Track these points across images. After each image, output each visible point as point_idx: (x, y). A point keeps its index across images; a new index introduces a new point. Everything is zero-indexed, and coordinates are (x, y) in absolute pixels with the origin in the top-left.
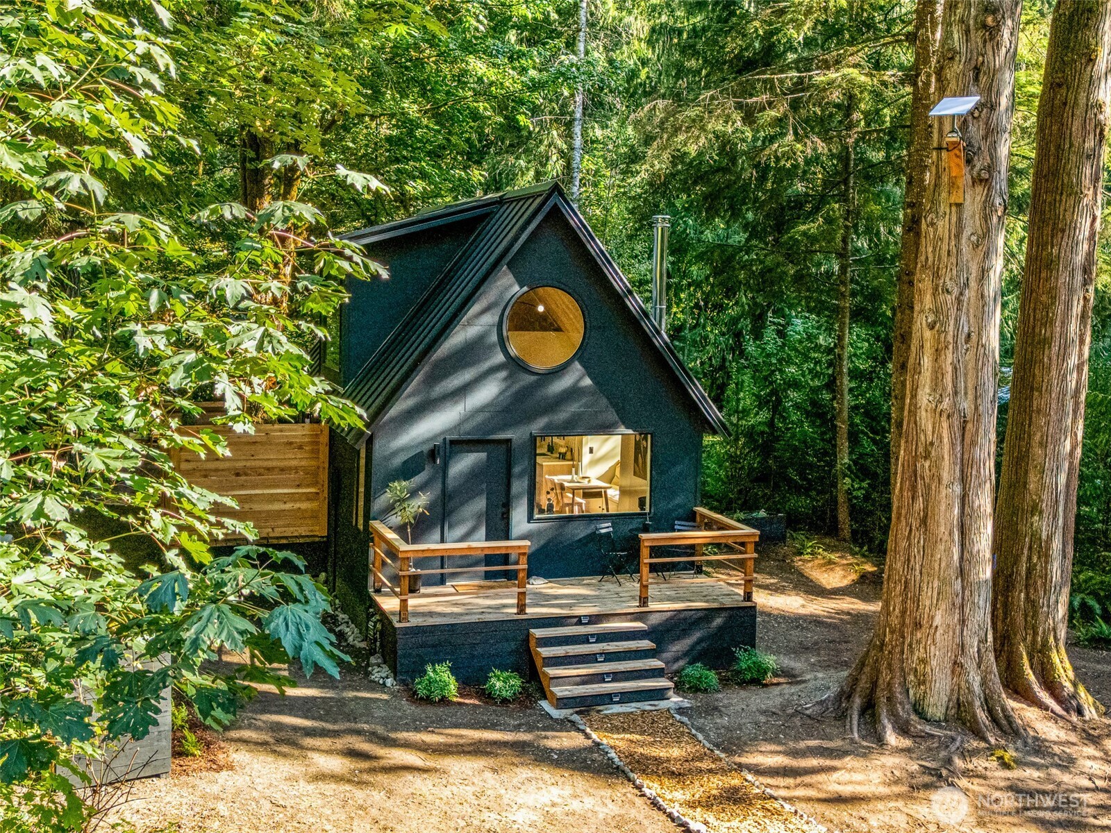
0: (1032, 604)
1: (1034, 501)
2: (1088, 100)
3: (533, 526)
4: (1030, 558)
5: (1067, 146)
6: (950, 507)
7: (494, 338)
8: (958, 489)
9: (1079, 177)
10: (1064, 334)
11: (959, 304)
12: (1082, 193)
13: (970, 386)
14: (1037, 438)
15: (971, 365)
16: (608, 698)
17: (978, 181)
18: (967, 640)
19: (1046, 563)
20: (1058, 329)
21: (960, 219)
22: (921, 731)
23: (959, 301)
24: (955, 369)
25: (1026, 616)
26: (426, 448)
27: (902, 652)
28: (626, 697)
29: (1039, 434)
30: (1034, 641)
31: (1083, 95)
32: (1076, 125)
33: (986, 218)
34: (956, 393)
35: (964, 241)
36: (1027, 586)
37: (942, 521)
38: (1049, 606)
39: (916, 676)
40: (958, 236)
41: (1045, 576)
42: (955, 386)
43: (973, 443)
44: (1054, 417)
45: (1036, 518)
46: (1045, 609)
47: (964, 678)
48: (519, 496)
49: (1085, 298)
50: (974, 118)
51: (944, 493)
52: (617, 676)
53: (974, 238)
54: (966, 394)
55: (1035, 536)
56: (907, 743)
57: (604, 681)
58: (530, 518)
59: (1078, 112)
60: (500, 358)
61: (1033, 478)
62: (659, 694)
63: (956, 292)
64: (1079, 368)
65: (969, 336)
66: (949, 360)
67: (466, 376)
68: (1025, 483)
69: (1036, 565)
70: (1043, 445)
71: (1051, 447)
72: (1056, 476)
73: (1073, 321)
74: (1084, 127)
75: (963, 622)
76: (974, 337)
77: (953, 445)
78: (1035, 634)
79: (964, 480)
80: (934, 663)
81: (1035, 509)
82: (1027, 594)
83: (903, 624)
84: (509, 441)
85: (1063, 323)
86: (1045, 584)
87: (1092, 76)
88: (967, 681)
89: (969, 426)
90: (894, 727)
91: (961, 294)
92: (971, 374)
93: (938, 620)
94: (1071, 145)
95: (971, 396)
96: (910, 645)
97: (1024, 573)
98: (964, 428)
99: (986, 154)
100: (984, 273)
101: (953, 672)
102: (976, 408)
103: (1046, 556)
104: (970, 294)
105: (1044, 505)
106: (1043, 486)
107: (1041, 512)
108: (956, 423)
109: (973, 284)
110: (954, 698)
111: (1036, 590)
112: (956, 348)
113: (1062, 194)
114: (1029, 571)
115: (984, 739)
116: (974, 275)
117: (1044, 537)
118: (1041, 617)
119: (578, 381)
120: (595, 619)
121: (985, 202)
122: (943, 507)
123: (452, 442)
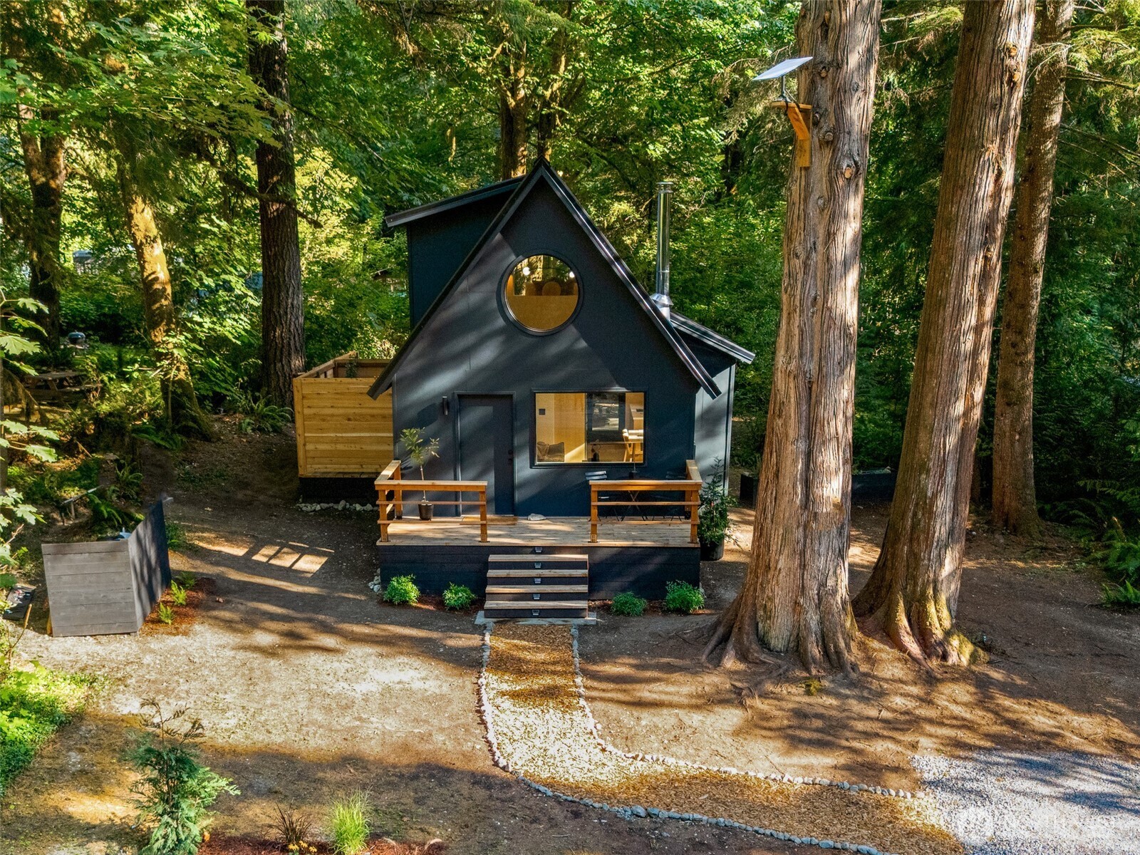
0: (915, 557)
1: (923, 460)
2: (994, 43)
3: (534, 471)
4: (915, 514)
5: (972, 96)
6: (795, 462)
7: (495, 304)
8: (802, 446)
9: (981, 129)
10: (958, 295)
11: (805, 268)
12: (983, 146)
13: (816, 347)
14: (929, 399)
15: (817, 328)
16: (527, 613)
17: (825, 143)
18: (808, 583)
19: (930, 519)
20: (953, 290)
21: (807, 184)
22: (757, 658)
23: (806, 265)
24: (802, 332)
25: (908, 566)
26: (438, 402)
27: (755, 590)
28: (544, 613)
29: (930, 395)
30: (914, 591)
31: (989, 39)
32: (982, 72)
33: (832, 182)
34: (801, 356)
35: (810, 206)
36: (911, 540)
37: (788, 475)
38: (929, 560)
39: (765, 612)
40: (805, 200)
41: (928, 532)
42: (801, 348)
43: (818, 402)
44: (944, 379)
45: (924, 476)
46: (926, 562)
47: (802, 617)
48: (521, 447)
49: (986, 258)
50: (823, 78)
51: (790, 448)
52: (545, 597)
53: (821, 202)
54: (812, 356)
55: (923, 493)
56: (741, 666)
57: (533, 600)
58: (532, 465)
59: (983, 59)
60: (500, 322)
61: (923, 436)
62: (576, 613)
63: (803, 257)
64: (978, 330)
65: (815, 299)
66: (797, 323)
67: (470, 339)
68: (916, 442)
69: (920, 521)
70: (934, 406)
71: (940, 407)
72: (945, 437)
73: (969, 282)
74: (989, 75)
75: (803, 566)
76: (820, 300)
77: (798, 404)
78: (915, 584)
79: (810, 436)
80: (777, 601)
81: (924, 468)
82: (911, 547)
83: (757, 566)
84: (511, 396)
85: (958, 283)
86: (927, 539)
87: (1000, 18)
88: (805, 619)
89: (815, 386)
90: (736, 653)
91: (808, 258)
92: (817, 337)
93: (781, 565)
94: (976, 95)
95: (816, 358)
96: (761, 585)
97: (908, 527)
98: (810, 389)
99: (832, 116)
100: (830, 236)
101: (794, 610)
102: (820, 369)
103: (930, 514)
104: (817, 258)
105: (931, 464)
106: (931, 446)
107: (928, 471)
108: (801, 384)
109: (820, 248)
110: (795, 633)
111: (919, 544)
112: (802, 311)
113: (963, 149)
114: (913, 527)
115: (808, 670)
116: (821, 239)
117: (929, 494)
118: (922, 570)
119: (572, 344)
120: (547, 550)
121: (830, 164)
122: (789, 462)
123: (460, 396)
